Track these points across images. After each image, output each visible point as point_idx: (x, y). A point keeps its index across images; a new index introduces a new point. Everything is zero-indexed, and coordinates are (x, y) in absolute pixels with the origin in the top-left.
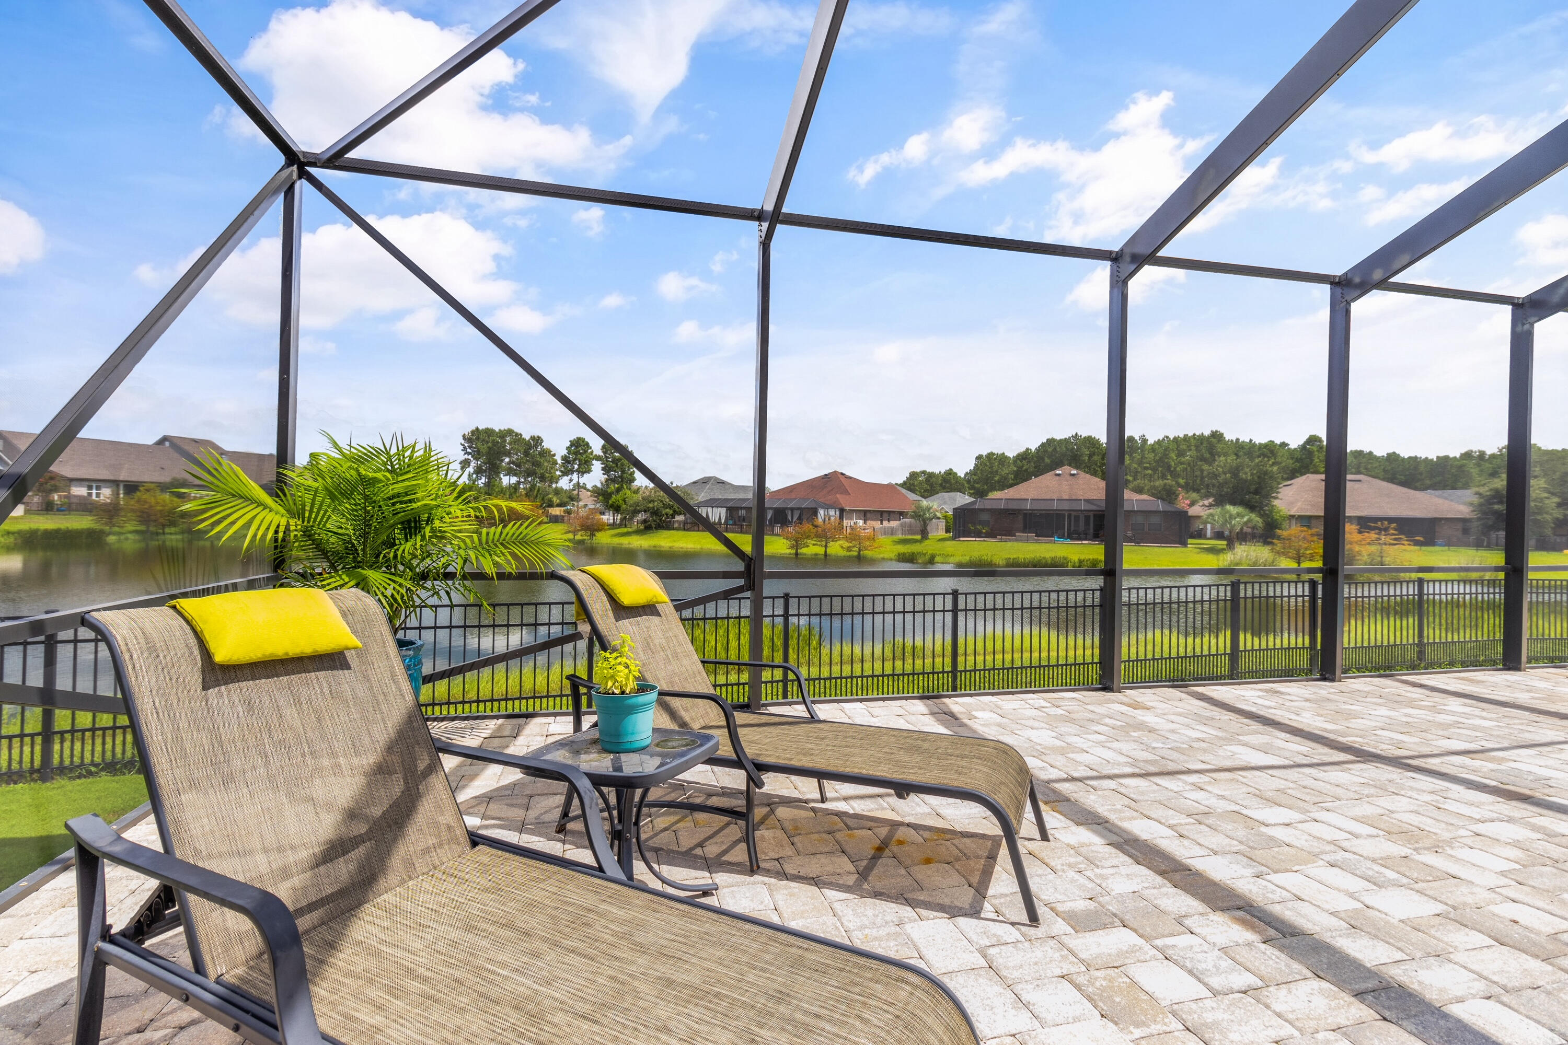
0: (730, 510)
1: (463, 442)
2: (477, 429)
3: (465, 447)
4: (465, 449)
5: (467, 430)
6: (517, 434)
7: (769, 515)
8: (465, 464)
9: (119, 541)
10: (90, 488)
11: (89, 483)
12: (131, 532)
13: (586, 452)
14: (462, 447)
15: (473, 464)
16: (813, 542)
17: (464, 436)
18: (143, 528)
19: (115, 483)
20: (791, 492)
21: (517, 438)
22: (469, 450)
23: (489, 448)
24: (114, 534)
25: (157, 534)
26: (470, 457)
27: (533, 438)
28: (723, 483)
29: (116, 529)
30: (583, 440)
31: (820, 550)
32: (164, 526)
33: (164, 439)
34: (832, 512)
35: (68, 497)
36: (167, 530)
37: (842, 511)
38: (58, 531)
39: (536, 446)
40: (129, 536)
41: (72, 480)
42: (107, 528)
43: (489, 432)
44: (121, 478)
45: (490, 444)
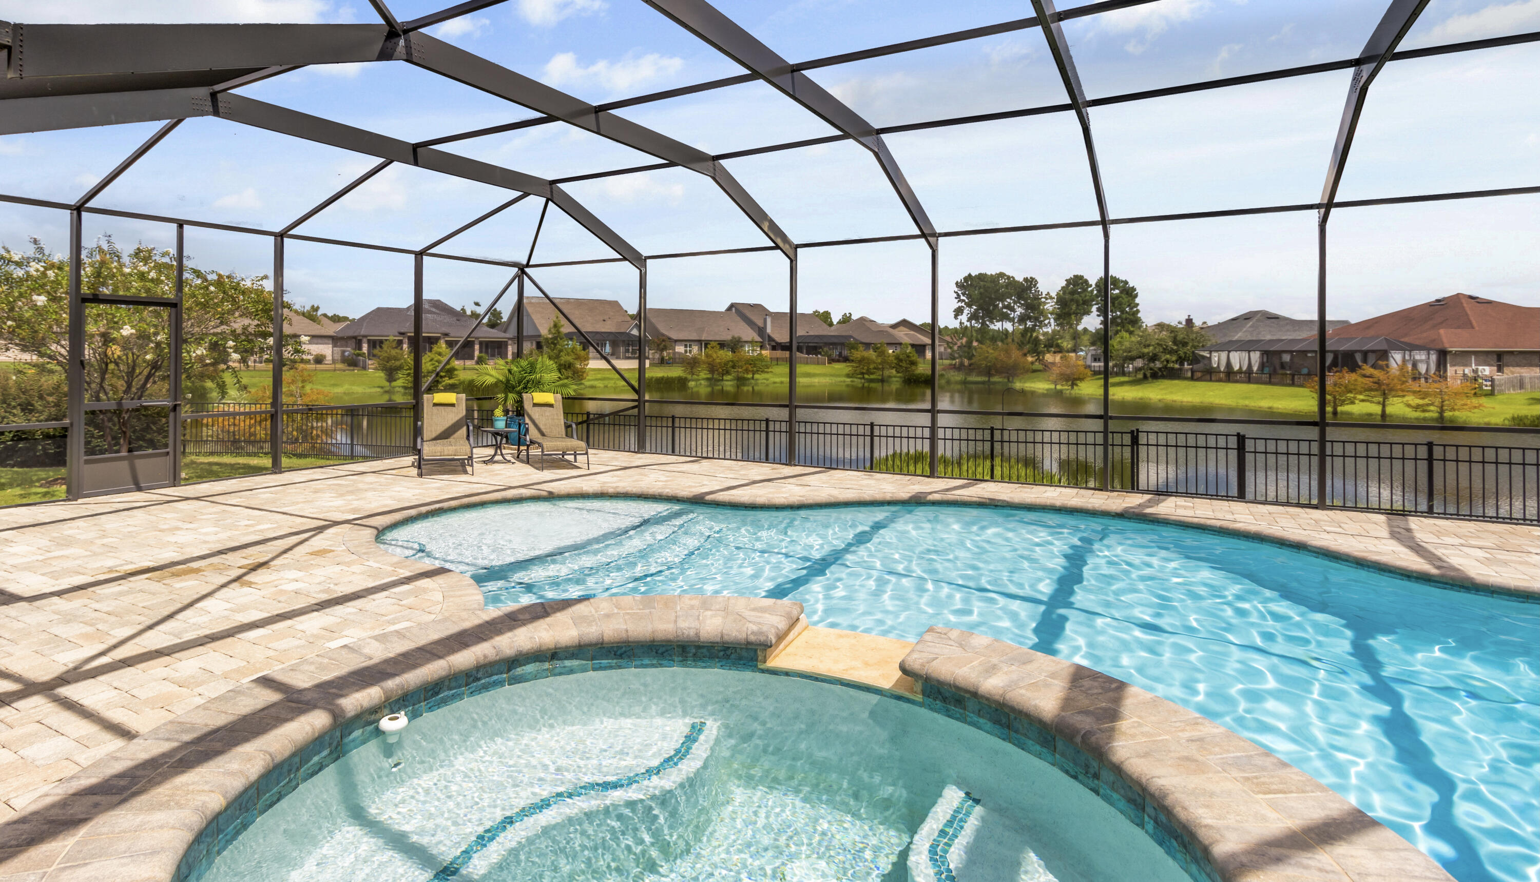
0: (1265, 353)
1: (956, 290)
2: (970, 275)
3: (958, 295)
4: (958, 297)
5: (960, 277)
6: (1009, 277)
7: (1329, 359)
8: (958, 312)
9: (696, 386)
10: (686, 346)
11: (687, 342)
12: (704, 379)
13: (1085, 290)
14: (955, 295)
15: (966, 311)
16: (1361, 397)
17: (957, 283)
18: (709, 376)
19: (699, 342)
20: (1368, 328)
21: (1011, 282)
22: (962, 298)
23: (981, 294)
24: (693, 380)
25: (719, 380)
26: (963, 304)
27: (1026, 280)
28: (1276, 318)
29: (695, 377)
30: (1081, 277)
31: (1376, 409)
32: (723, 375)
33: (732, 306)
34: (1420, 356)
35: (675, 353)
36: (725, 378)
37: (1443, 355)
38: (662, 378)
39: (1030, 288)
40: (703, 382)
41: (676, 341)
42: (689, 377)
43: (982, 277)
44: (703, 338)
45: (982, 290)
